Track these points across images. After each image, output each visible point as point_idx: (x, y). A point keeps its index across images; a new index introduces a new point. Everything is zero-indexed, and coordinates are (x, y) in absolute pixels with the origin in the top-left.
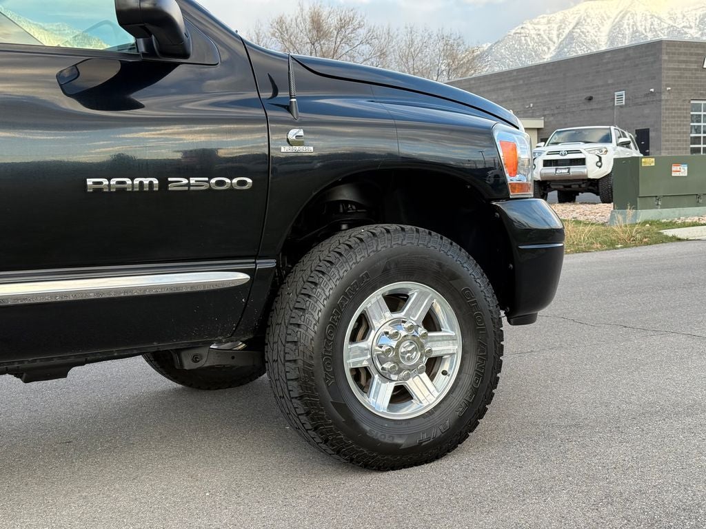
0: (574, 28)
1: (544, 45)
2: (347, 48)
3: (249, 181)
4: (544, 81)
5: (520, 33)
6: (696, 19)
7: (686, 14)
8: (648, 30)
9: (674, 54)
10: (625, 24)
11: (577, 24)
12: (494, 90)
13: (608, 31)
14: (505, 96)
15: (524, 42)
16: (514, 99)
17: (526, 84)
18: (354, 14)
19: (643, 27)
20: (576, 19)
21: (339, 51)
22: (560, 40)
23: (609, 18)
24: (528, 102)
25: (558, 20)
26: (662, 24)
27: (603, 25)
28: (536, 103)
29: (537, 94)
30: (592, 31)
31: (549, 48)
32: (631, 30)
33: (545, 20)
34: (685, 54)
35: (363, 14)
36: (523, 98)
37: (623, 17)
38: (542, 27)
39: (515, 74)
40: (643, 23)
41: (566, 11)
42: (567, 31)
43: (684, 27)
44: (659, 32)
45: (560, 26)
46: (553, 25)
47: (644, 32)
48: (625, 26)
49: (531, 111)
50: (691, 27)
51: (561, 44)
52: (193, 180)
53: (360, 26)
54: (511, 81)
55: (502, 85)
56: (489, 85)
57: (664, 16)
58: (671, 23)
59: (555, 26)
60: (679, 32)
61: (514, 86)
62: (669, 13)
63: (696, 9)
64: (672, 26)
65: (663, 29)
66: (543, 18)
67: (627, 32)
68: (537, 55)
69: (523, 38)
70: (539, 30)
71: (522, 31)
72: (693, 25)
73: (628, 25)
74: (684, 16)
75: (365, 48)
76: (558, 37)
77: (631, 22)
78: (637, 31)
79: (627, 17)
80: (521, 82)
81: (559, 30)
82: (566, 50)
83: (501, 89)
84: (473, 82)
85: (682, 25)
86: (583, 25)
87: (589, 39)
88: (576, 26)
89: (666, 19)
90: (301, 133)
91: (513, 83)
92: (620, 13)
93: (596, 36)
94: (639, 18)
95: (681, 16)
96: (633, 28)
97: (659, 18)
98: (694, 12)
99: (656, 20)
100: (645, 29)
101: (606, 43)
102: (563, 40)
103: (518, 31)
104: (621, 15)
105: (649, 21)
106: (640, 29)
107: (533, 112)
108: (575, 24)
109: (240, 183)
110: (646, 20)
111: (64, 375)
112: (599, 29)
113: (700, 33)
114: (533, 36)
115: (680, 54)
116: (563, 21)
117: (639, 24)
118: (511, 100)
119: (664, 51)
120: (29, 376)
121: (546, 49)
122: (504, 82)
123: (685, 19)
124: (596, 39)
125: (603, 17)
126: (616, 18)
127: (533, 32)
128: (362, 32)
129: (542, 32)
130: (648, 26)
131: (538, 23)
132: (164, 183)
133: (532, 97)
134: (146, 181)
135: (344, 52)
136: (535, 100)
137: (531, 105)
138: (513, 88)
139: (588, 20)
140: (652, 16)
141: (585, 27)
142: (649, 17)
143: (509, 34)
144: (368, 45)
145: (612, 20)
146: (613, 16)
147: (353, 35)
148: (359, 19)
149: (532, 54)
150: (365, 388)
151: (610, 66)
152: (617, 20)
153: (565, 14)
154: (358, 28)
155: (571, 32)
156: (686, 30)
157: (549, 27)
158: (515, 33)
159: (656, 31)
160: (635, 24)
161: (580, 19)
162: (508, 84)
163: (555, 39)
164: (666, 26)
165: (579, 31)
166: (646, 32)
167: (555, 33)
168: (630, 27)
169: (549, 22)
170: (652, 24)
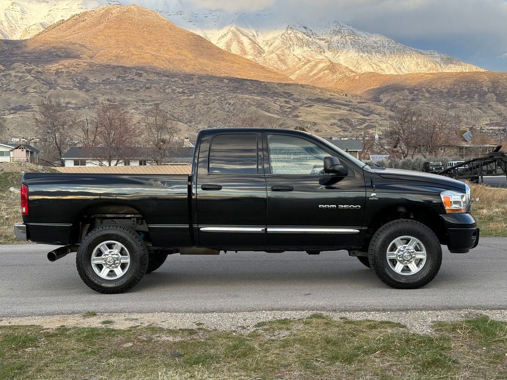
3: (360, 206)
52: (345, 206)
90: (375, 194)
109: (357, 207)
111: (318, 253)
120: (310, 253)
132: (337, 207)
134: (333, 206)
150: (394, 265)
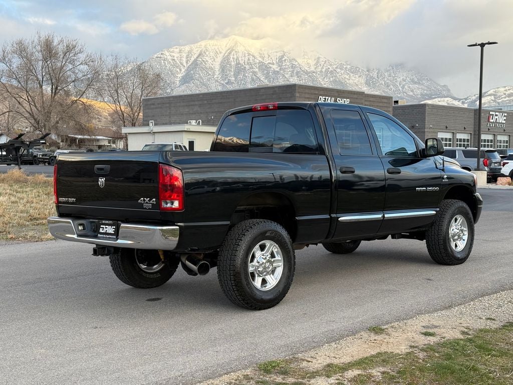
0: (197, 58)
1: (177, 67)
2: (71, 66)
4: (221, 103)
5: (161, 58)
6: (277, 59)
7: (270, 54)
8: (246, 64)
9: (302, 93)
10: (231, 58)
11: (200, 55)
12: (187, 106)
13: (220, 62)
14: (195, 110)
15: (163, 64)
16: (201, 113)
17: (209, 104)
18: (76, 44)
19: (243, 61)
20: (199, 51)
21: (64, 68)
22: (188, 65)
23: (221, 53)
24: (210, 115)
25: (186, 51)
26: (255, 60)
27: (217, 57)
28: (216, 116)
29: (216, 110)
30: (210, 61)
31: (181, 70)
32: (235, 62)
33: (178, 50)
34: (309, 94)
35: (83, 44)
36: (207, 112)
37: (230, 53)
38: (176, 55)
39: (201, 96)
40: (243, 58)
41: (192, 46)
42: (193, 59)
43: (269, 63)
44: (253, 65)
45: (188, 55)
46: (183, 54)
47: (243, 64)
48: (231, 59)
49: (212, 121)
50: (273, 64)
51: (188, 67)
53: (81, 52)
54: (198, 101)
55: (193, 103)
56: (183, 102)
57: (256, 55)
58: (260, 59)
59: (185, 55)
60: (266, 66)
61: (200, 104)
62: (259, 53)
63: (277, 52)
64: (262, 62)
65: (255, 64)
66: (176, 48)
67: (233, 63)
68: (172, 74)
69: (162, 61)
70: (174, 56)
71: (162, 56)
72: (275, 62)
73: (233, 58)
74: (269, 56)
75: (84, 68)
76: (187, 63)
77: (235, 56)
78: (239, 63)
79: (233, 53)
80: (206, 102)
81: (187, 58)
82: (192, 72)
83: (192, 105)
84: (172, 99)
85: (268, 62)
86: (204, 56)
87: (207, 66)
88: (199, 56)
89: (258, 57)
91: (200, 103)
92: (228, 50)
93: (212, 65)
94: (240, 54)
95: (267, 56)
96: (236, 61)
97: (254, 56)
98: (275, 54)
99: (251, 57)
100: (244, 63)
101: (219, 70)
102: (190, 65)
103: (159, 56)
104: (228, 51)
105: (247, 58)
106: (241, 62)
107: (213, 122)
108: (198, 55)
110: (245, 56)
112: (214, 60)
113: (279, 68)
114: (170, 60)
115: (305, 93)
116: (190, 52)
117: (240, 59)
118: (198, 113)
119: (297, 91)
121: (178, 70)
122: (194, 101)
123: (270, 58)
124: (212, 66)
125: (217, 52)
126: (225, 53)
127: (169, 57)
128: (82, 57)
129: (176, 59)
130: (246, 60)
131: (173, 52)
133: (212, 112)
135: (68, 69)
136: (215, 114)
137: (213, 117)
138: (200, 106)
139: (207, 53)
140: (249, 54)
141: (205, 57)
142: (247, 55)
143: (153, 57)
144: (87, 66)
145: (222, 54)
146: (224, 52)
147: (75, 58)
148: (80, 47)
149: (169, 73)
151: (264, 97)
152: (226, 55)
153: (191, 47)
154: (79, 53)
155: (196, 60)
156: (270, 65)
157: (180, 55)
158: (157, 57)
159: (251, 65)
160: (237, 59)
161: (201, 51)
162: (196, 103)
163: (185, 64)
164: (258, 61)
165: (201, 60)
166: (245, 65)
167: (184, 60)
168: (235, 60)
169: (180, 52)
170: (249, 60)
